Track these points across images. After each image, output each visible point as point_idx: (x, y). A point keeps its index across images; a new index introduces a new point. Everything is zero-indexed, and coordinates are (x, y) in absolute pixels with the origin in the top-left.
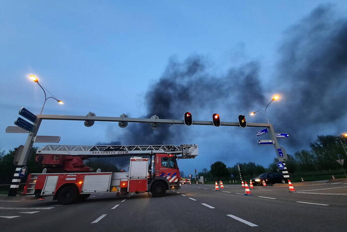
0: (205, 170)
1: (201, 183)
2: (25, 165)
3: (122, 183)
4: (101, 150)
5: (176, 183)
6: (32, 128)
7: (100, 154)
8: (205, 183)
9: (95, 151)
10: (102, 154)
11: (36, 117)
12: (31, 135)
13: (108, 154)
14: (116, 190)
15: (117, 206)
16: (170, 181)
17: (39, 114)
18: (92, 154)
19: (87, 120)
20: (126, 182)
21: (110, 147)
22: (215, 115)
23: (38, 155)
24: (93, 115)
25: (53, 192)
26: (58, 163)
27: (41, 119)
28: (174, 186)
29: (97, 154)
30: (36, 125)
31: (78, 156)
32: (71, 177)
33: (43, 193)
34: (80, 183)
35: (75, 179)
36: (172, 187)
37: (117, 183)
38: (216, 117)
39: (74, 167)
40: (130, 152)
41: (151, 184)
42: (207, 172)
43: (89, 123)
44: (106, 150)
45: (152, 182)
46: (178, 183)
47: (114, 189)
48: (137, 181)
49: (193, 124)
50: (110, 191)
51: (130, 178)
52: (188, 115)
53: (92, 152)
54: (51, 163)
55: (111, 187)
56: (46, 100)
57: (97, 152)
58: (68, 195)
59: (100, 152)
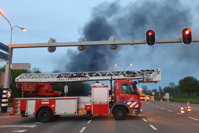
0: (172, 84)
1: (166, 100)
2: (9, 88)
3: (86, 106)
4: (65, 77)
5: (137, 108)
6: (7, 57)
7: (65, 81)
8: (171, 100)
9: (61, 78)
10: (67, 81)
11: (8, 47)
12: (8, 63)
13: (72, 80)
14: (82, 112)
15: (84, 128)
16: (131, 107)
17: (10, 43)
18: (58, 81)
19: (50, 47)
20: (90, 106)
21: (73, 74)
22: (186, 30)
23: (17, 82)
24: (53, 41)
25: (34, 113)
26: (33, 90)
27: (12, 48)
28: (135, 111)
29: (63, 81)
30: (10, 54)
31: (48, 82)
32: (45, 101)
33: (27, 113)
34: (53, 106)
35: (48, 103)
36: (133, 111)
37: (83, 106)
38: (187, 32)
39: (46, 92)
40: (91, 78)
41: (112, 109)
42: (174, 86)
43: (52, 49)
44: (70, 77)
45: (113, 106)
46: (138, 109)
47: (80, 111)
48: (100, 105)
49: (156, 43)
50: (78, 113)
51: (93, 102)
52: (150, 34)
53: (58, 79)
54: (28, 90)
55: (78, 110)
56: (12, 30)
57: (63, 79)
58: (45, 115)
59: (65, 79)
